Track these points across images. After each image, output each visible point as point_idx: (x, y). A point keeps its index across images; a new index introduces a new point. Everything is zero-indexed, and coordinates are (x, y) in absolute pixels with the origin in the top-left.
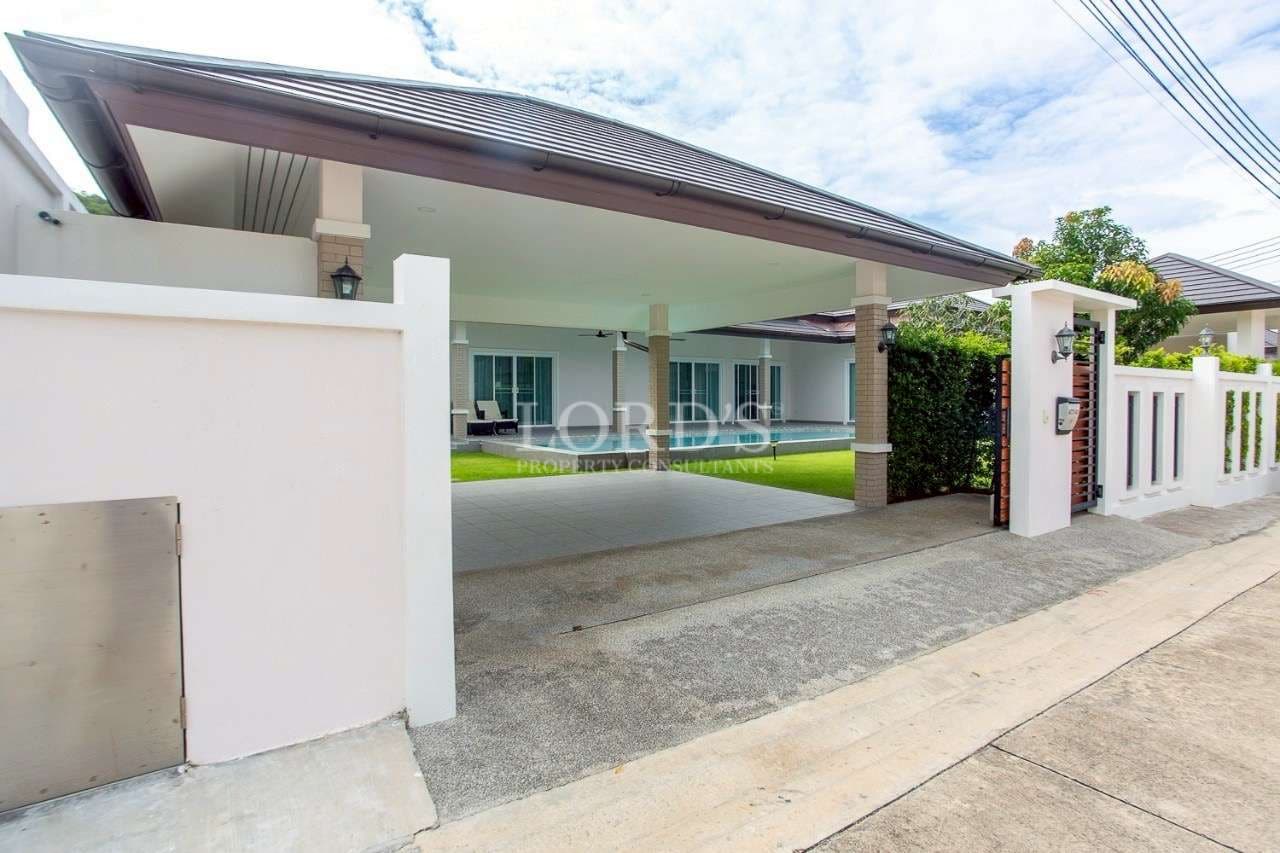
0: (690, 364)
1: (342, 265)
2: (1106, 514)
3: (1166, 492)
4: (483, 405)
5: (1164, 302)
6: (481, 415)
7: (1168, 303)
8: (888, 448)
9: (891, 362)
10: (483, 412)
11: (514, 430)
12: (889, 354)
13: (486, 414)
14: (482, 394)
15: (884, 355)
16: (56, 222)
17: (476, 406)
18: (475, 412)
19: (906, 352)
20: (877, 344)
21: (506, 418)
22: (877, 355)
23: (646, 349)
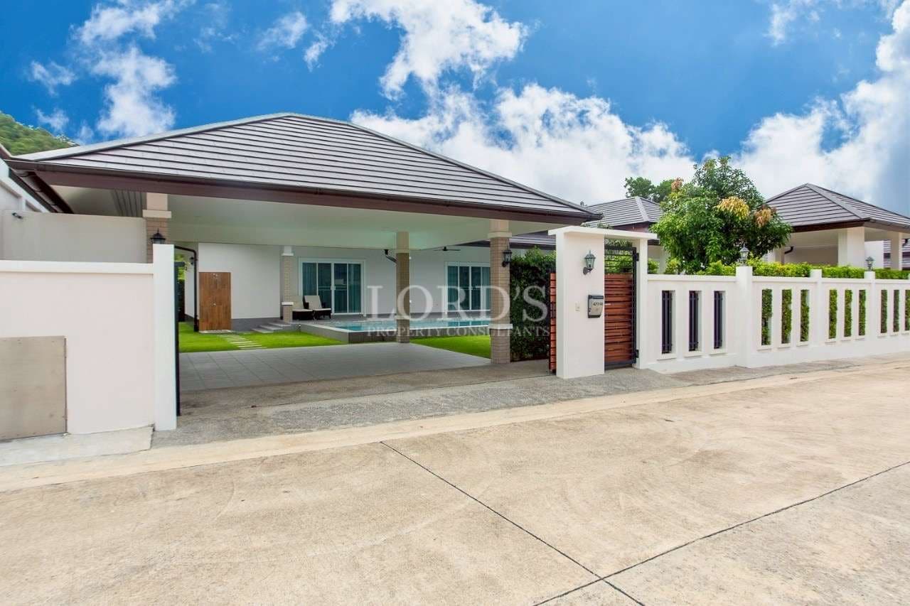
0: (468, 268)
1: (156, 232)
2: (641, 368)
3: (708, 357)
4: (309, 299)
5: (758, 225)
6: (306, 306)
7: (760, 226)
8: (510, 327)
9: (511, 272)
10: (308, 304)
11: (328, 317)
12: (510, 268)
13: (310, 305)
14: (308, 290)
15: (508, 268)
16: (20, 217)
17: (304, 300)
18: (302, 303)
19: (522, 266)
20: (501, 262)
21: (324, 308)
22: (501, 269)
23: (394, 260)
